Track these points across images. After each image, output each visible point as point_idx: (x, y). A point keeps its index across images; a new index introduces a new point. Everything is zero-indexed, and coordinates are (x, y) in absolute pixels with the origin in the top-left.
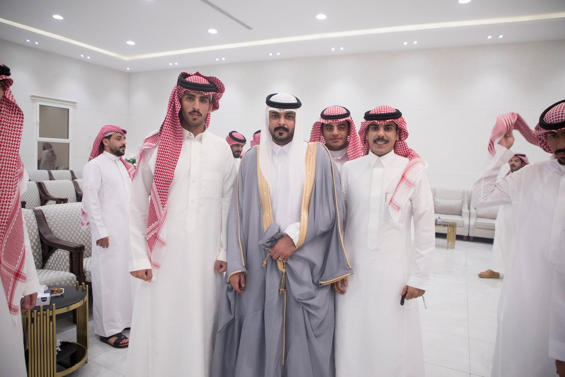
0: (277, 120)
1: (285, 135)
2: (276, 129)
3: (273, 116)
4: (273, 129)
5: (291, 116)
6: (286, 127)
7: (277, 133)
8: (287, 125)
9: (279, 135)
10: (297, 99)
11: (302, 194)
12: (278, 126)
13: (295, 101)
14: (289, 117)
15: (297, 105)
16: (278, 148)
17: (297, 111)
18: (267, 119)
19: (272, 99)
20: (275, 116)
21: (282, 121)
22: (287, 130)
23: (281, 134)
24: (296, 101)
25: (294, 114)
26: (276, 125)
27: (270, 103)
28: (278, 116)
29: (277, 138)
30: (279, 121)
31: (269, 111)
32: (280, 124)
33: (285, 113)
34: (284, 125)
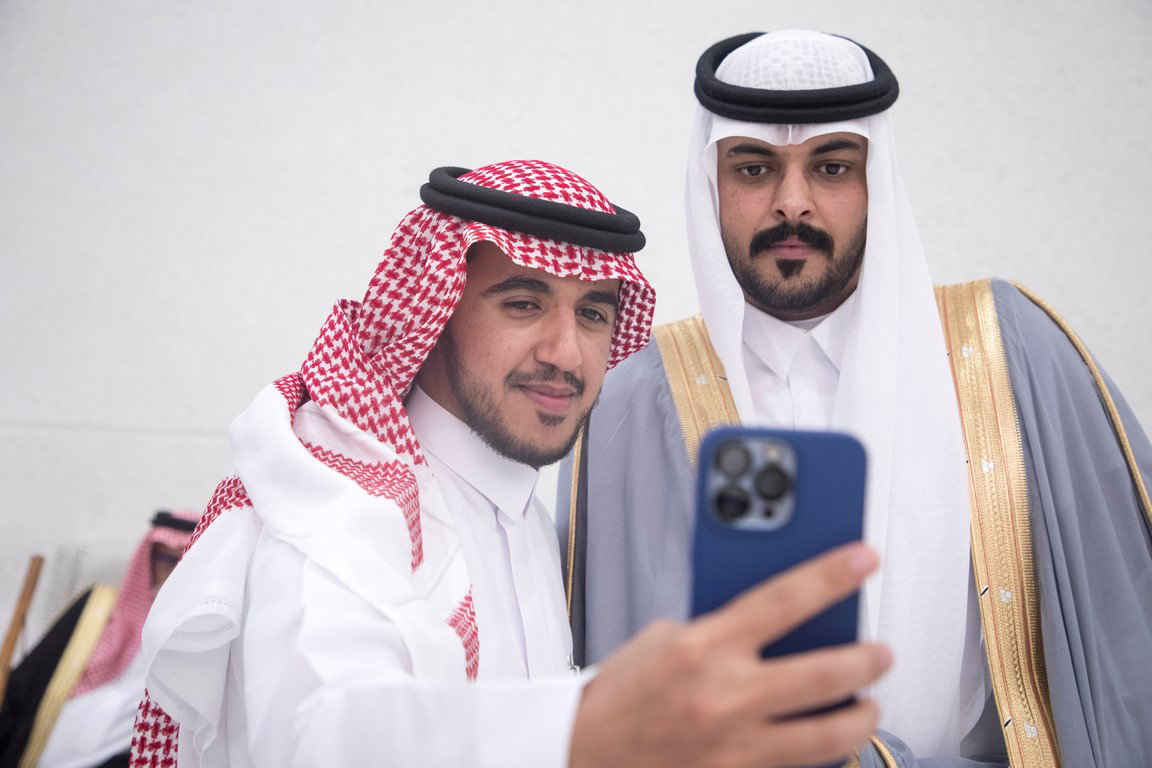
0: (765, 193)
1: (815, 268)
2: (763, 242)
3: (738, 169)
4: (745, 242)
6: (816, 223)
7: (767, 268)
9: (778, 274)
10: (876, 63)
12: (771, 223)
13: (859, 74)
14: (832, 168)
15: (876, 95)
17: (879, 131)
19: (734, 72)
20: (753, 169)
21: (796, 195)
22: (820, 241)
23: (789, 268)
24: (866, 76)
25: (860, 145)
26: (763, 220)
27: (718, 98)
28: (770, 169)
29: (772, 290)
30: (774, 198)
31: (720, 144)
32: (781, 213)
33: (807, 149)
34: (805, 213)
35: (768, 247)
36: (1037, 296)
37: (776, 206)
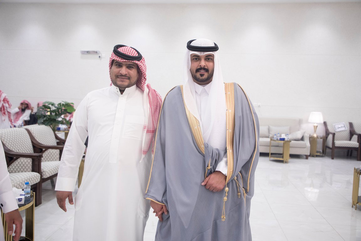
0: (198, 63)
1: (206, 75)
3: (194, 59)
4: (194, 71)
5: (210, 58)
6: (206, 67)
7: (198, 75)
8: (207, 67)
9: (200, 76)
10: (215, 44)
11: (226, 130)
12: (199, 67)
14: (209, 59)
15: (215, 48)
16: (200, 88)
17: (216, 54)
18: (188, 60)
19: (193, 44)
20: (196, 59)
21: (203, 63)
22: (207, 70)
23: (202, 75)
24: (213, 45)
25: (213, 56)
26: (197, 67)
27: (190, 47)
28: (199, 59)
29: (199, 79)
30: (200, 63)
31: (191, 55)
32: (201, 66)
33: (205, 56)
34: (204, 66)
35: (198, 71)
36: (240, 86)
37: (200, 65)
